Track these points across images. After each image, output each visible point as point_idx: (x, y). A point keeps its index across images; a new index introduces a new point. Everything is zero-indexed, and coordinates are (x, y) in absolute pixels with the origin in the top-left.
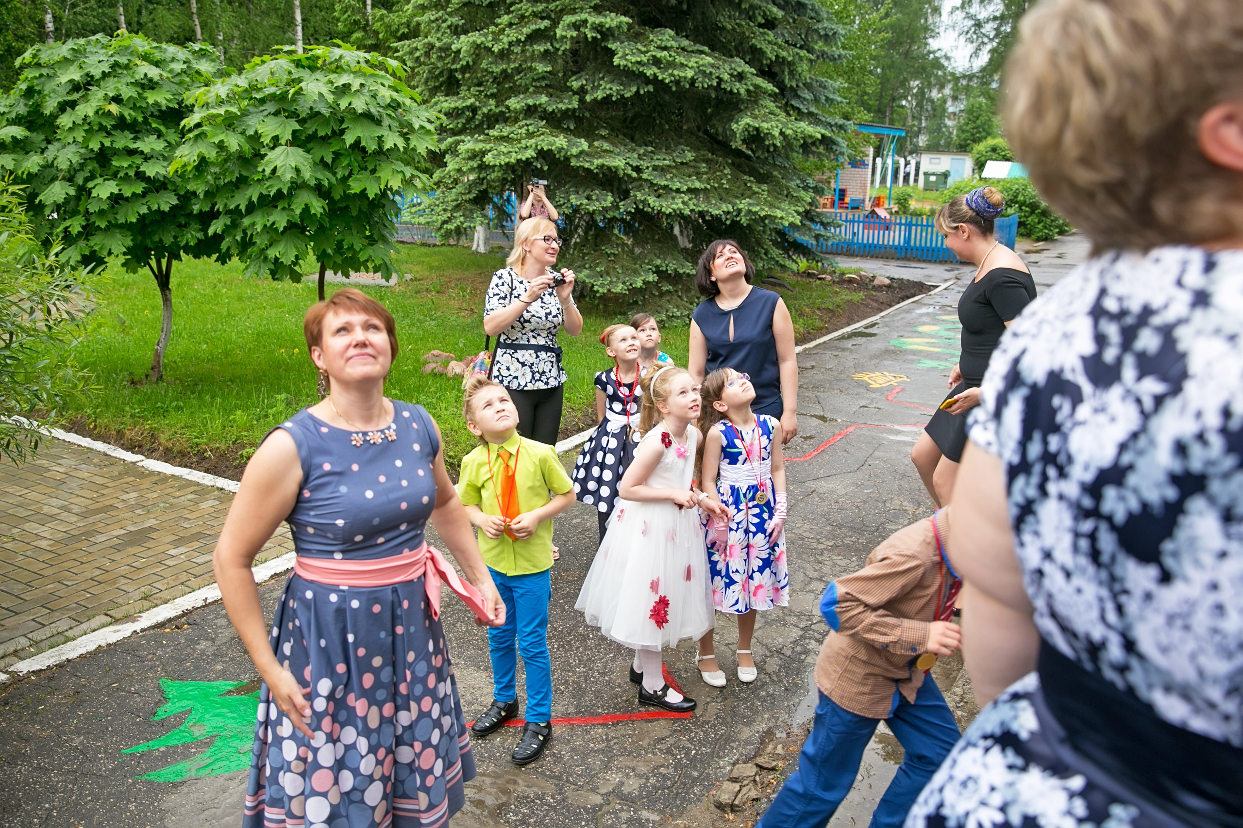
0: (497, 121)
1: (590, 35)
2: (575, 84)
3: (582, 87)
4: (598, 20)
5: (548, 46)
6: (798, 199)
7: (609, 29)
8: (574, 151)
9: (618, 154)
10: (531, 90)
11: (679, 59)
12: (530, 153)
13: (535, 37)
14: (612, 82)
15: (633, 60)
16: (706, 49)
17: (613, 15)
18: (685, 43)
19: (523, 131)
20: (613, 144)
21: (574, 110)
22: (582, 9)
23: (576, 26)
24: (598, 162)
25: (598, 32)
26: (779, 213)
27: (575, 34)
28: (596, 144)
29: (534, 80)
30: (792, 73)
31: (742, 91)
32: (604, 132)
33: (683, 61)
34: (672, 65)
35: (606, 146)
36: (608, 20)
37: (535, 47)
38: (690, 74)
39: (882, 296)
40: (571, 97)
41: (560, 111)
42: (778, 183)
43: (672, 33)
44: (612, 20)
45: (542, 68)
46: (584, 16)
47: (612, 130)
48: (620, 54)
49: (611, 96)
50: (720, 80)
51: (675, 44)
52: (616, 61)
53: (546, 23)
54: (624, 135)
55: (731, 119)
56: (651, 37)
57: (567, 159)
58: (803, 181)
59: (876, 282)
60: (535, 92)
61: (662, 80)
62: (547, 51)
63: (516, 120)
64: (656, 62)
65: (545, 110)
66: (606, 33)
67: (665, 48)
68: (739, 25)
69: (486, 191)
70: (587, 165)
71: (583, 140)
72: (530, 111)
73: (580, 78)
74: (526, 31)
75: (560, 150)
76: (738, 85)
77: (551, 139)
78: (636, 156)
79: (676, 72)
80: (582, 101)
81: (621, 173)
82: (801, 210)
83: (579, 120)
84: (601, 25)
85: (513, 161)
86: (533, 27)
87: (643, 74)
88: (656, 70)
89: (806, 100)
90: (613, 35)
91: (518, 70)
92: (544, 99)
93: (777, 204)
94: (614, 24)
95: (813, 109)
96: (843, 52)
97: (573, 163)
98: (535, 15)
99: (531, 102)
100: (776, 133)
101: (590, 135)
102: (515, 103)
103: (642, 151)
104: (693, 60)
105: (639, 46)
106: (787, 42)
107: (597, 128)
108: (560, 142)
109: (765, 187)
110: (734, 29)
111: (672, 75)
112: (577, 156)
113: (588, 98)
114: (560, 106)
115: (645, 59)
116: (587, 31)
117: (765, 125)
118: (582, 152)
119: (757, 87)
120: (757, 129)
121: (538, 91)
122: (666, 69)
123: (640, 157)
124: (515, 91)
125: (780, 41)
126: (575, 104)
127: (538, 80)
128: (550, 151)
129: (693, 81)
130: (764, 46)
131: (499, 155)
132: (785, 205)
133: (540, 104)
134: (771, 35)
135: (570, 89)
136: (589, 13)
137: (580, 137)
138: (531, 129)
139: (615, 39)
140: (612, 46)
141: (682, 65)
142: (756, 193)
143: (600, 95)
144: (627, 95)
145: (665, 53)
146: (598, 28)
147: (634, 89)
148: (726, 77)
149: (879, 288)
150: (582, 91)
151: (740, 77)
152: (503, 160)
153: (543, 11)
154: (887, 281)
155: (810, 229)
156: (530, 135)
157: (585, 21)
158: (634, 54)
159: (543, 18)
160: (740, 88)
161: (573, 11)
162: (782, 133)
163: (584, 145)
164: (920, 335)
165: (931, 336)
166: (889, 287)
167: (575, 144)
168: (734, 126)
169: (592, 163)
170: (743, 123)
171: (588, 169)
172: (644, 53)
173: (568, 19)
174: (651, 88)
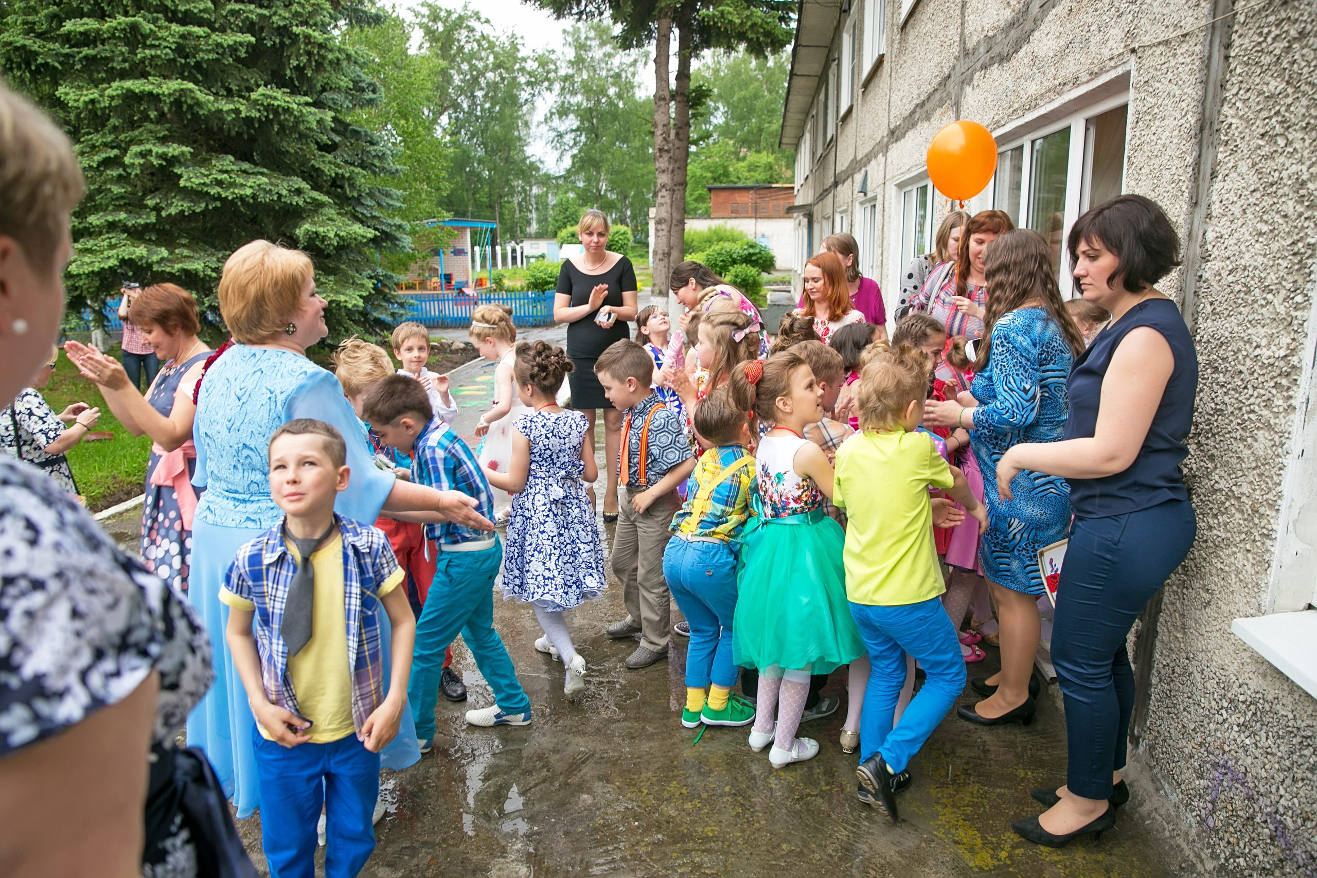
0: (82, 236)
1: (156, 162)
2: (150, 202)
3: (157, 204)
4: (160, 149)
5: (121, 171)
6: (363, 285)
7: (173, 156)
8: (155, 258)
9: (198, 259)
10: (111, 208)
11: (239, 180)
12: (113, 262)
13: (107, 163)
14: (183, 200)
15: (197, 182)
16: (265, 171)
17: (175, 145)
18: (246, 166)
19: (106, 243)
20: (193, 251)
21: (154, 224)
22: (148, 140)
23: (142, 155)
24: (178, 266)
25: (165, 159)
26: (342, 298)
27: (142, 161)
28: (177, 251)
29: (113, 200)
30: (352, 186)
31: (301, 203)
32: (184, 242)
33: (242, 181)
34: (233, 185)
35: (186, 252)
36: (171, 150)
37: (108, 172)
38: (249, 192)
39: (457, 357)
40: (148, 214)
41: (140, 225)
42: (345, 274)
43: (232, 158)
44: (174, 149)
45: (116, 189)
46: (148, 146)
47: (193, 239)
48: (185, 177)
49: (183, 211)
50: (280, 196)
51: (234, 168)
52: (182, 183)
53: (116, 152)
54: (205, 243)
55: (296, 226)
56: (214, 162)
57: (150, 266)
58: (374, 271)
59: (454, 347)
60: (114, 210)
61: (226, 198)
62: (120, 175)
63: (100, 234)
64: (219, 183)
65: (125, 225)
66: (172, 161)
67: (226, 172)
68: (301, 149)
69: (80, 296)
70: (168, 270)
71: (163, 249)
72: (112, 226)
73: (154, 197)
74: (96, 158)
75: (141, 258)
76: (296, 198)
77: (131, 249)
78: (214, 259)
79: (236, 191)
80: (159, 215)
81: (201, 274)
82: (364, 294)
83: (158, 232)
84: (164, 154)
85: (96, 269)
86: (104, 155)
87: (207, 193)
88: (219, 190)
89: (369, 207)
90: (179, 162)
91: (99, 191)
92: (122, 215)
93: (342, 291)
94: (176, 153)
95: (376, 214)
96: (399, 167)
97: (155, 268)
98: (105, 145)
99: (110, 218)
100: (332, 235)
101: (170, 244)
102: (94, 220)
103: (220, 255)
104: (251, 180)
105: (203, 170)
106: (346, 162)
107: (178, 238)
108: (140, 251)
109: (332, 278)
110: (296, 153)
111: (233, 193)
112: (159, 262)
113: (164, 214)
114: (139, 221)
115: (208, 181)
116: (152, 159)
117: (321, 230)
118: (162, 259)
119: (314, 199)
120: (316, 233)
121: (118, 208)
122: (228, 188)
123: (219, 260)
124: (97, 209)
125: (338, 161)
126: (153, 219)
127: (117, 199)
128: (130, 259)
129: (254, 196)
130: (322, 166)
131: (82, 265)
132: (350, 292)
133: (120, 221)
134: (330, 157)
135: (146, 206)
136: (154, 144)
137: (161, 246)
138: (113, 241)
139: (181, 164)
140: (178, 171)
141: (242, 185)
142: (323, 283)
143: (173, 211)
144: (198, 210)
145: (226, 175)
146: (163, 156)
147: (203, 205)
148: (284, 192)
149: (456, 351)
150: (157, 209)
151: (299, 192)
152: (87, 269)
153: (113, 141)
154: (462, 346)
155: (386, 309)
156: (112, 247)
157: (150, 151)
158: (197, 177)
159: (113, 148)
160: (296, 200)
161: (140, 142)
162: (337, 235)
163: (164, 252)
164: (476, 383)
165: (483, 383)
166: (464, 350)
167: (156, 253)
168: (297, 231)
169: (173, 267)
170: (303, 229)
171: (169, 273)
172: (207, 176)
173: (135, 149)
174: (218, 204)
